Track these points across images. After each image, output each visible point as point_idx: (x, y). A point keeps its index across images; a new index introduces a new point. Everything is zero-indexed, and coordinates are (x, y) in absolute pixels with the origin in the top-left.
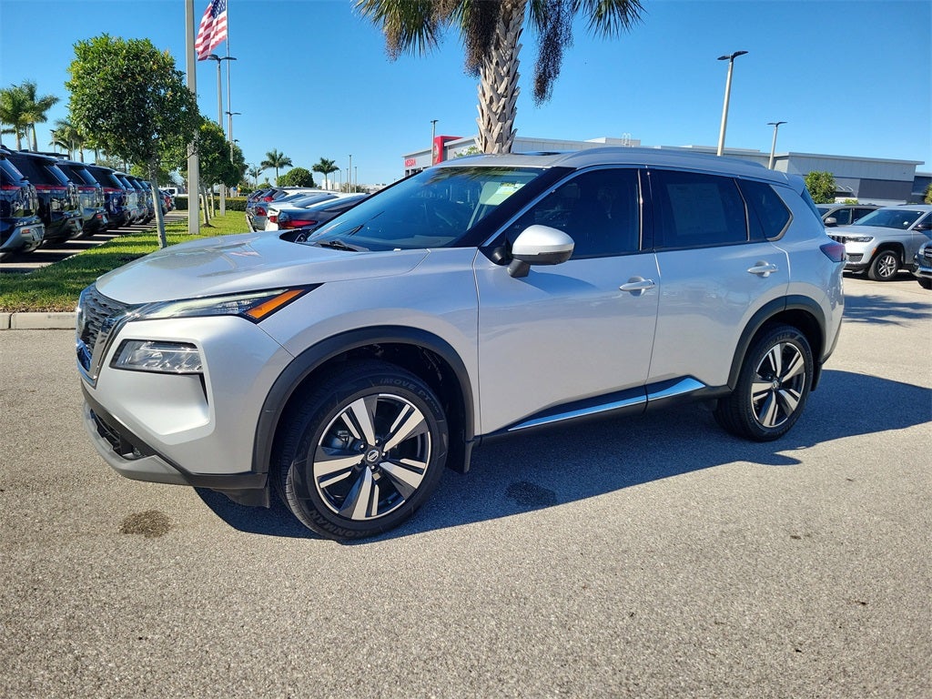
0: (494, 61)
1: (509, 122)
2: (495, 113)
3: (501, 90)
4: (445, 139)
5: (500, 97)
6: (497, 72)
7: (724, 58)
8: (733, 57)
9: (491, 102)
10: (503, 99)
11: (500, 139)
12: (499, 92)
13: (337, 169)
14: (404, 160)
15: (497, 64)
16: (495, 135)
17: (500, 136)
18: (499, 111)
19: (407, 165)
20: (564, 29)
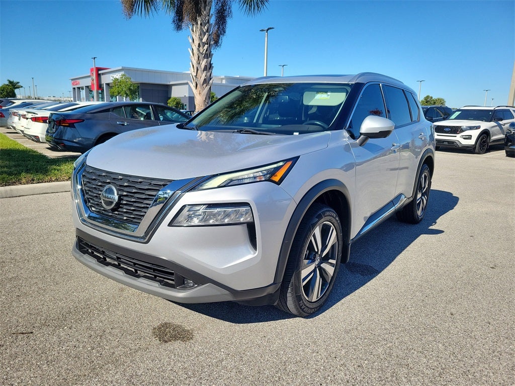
0: (199, 23)
1: (210, 59)
2: (202, 54)
3: (204, 40)
4: (98, 69)
5: (204, 44)
6: (201, 29)
7: (262, 30)
8: (268, 30)
9: (199, 46)
10: (206, 46)
11: (205, 69)
12: (203, 41)
13: (22, 87)
14: (71, 82)
15: (201, 24)
16: (203, 66)
17: (206, 66)
18: (204, 52)
19: (73, 84)
20: (228, 7)
